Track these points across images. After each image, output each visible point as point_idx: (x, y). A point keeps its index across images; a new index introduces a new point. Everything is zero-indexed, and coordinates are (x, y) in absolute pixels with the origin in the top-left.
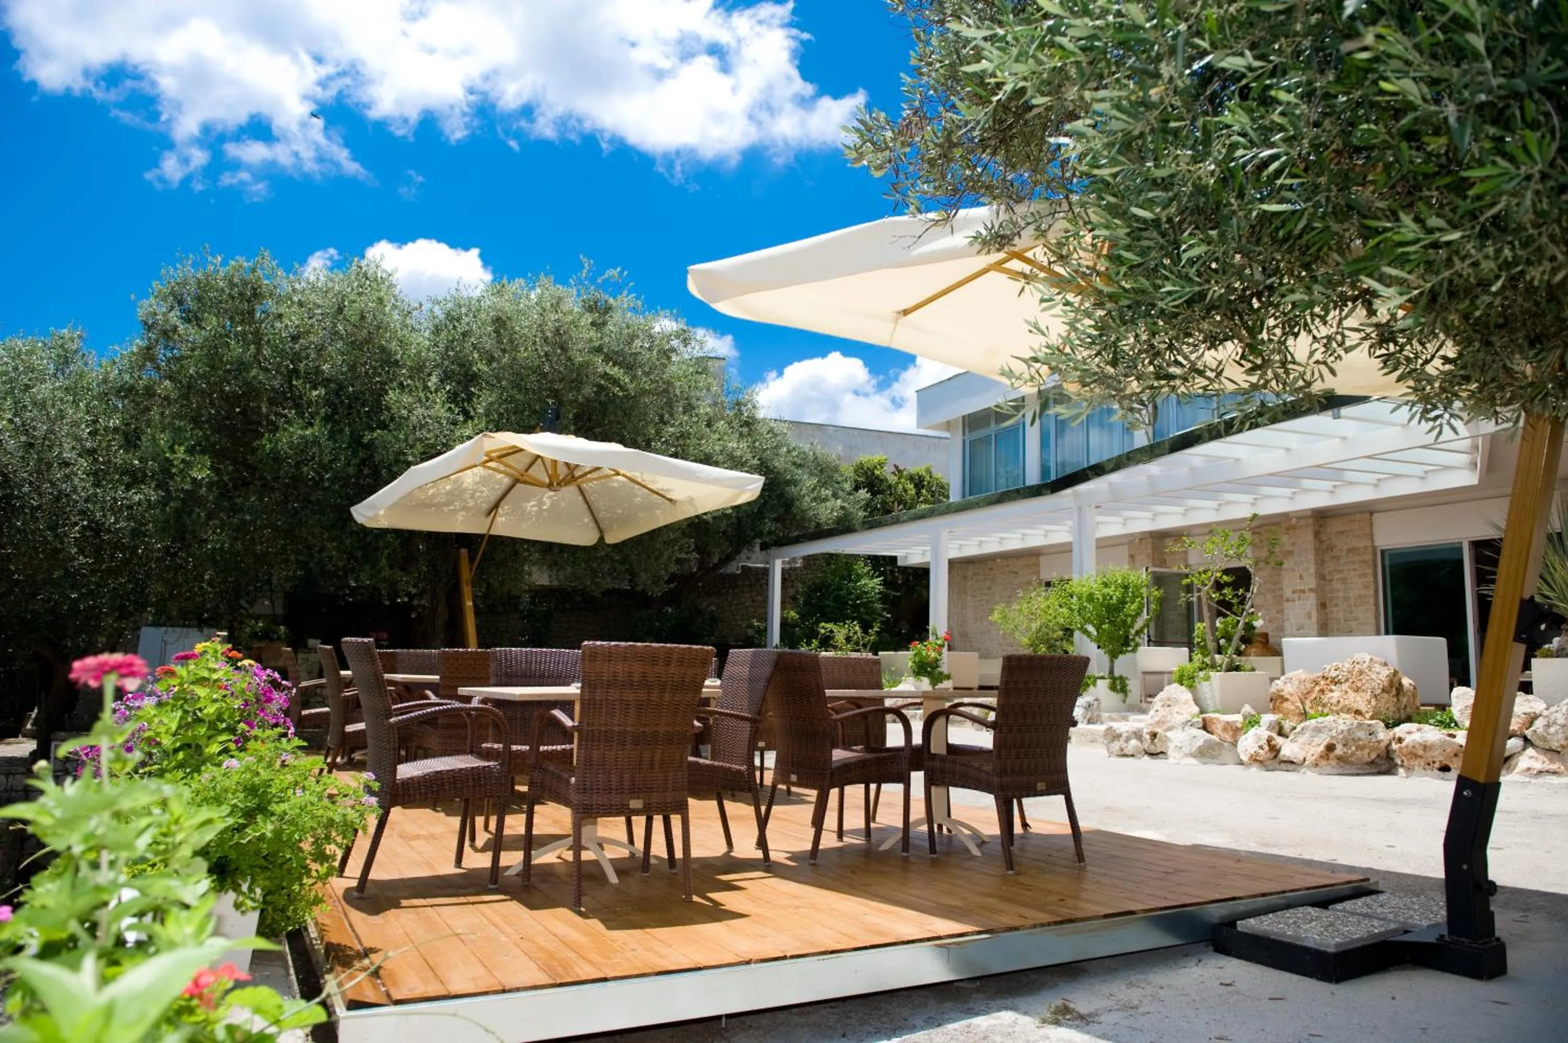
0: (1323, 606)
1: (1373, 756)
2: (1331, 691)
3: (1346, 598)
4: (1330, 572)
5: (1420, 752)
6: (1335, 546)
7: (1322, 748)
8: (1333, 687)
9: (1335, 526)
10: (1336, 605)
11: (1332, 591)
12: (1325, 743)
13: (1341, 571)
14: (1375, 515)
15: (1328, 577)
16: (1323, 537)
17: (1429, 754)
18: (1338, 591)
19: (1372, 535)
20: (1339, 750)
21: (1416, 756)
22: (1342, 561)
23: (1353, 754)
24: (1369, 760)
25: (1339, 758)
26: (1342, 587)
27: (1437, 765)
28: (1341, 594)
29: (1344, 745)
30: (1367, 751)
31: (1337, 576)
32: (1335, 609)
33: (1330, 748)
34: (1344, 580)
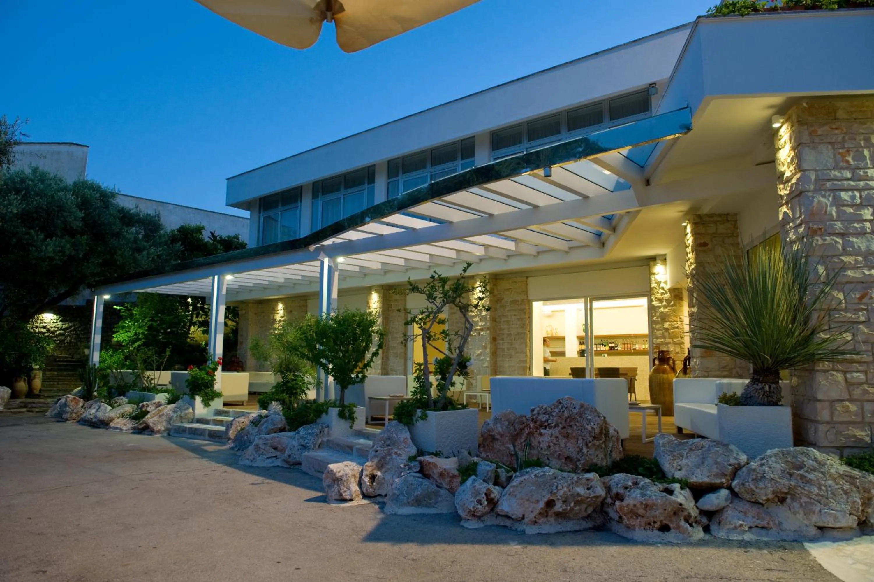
0: (494, 339)
1: (590, 510)
2: (541, 434)
3: (509, 335)
4: (499, 316)
5: (641, 511)
6: (503, 299)
7: (542, 505)
8: (543, 431)
9: (504, 284)
10: (503, 339)
11: (500, 329)
12: (546, 499)
13: (506, 316)
14: (529, 279)
15: (497, 320)
16: (496, 292)
17: (650, 513)
18: (504, 329)
19: (527, 292)
20: (559, 507)
21: (637, 515)
22: (507, 309)
23: (572, 509)
24: (585, 514)
25: (558, 515)
26: (506, 327)
27: (658, 525)
28: (506, 332)
29: (564, 502)
30: (585, 506)
31: (504, 319)
32: (501, 342)
33: (550, 504)
34: (508, 322)
